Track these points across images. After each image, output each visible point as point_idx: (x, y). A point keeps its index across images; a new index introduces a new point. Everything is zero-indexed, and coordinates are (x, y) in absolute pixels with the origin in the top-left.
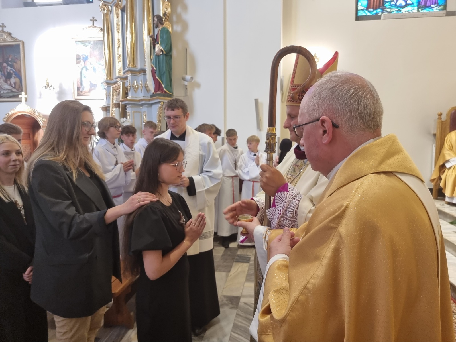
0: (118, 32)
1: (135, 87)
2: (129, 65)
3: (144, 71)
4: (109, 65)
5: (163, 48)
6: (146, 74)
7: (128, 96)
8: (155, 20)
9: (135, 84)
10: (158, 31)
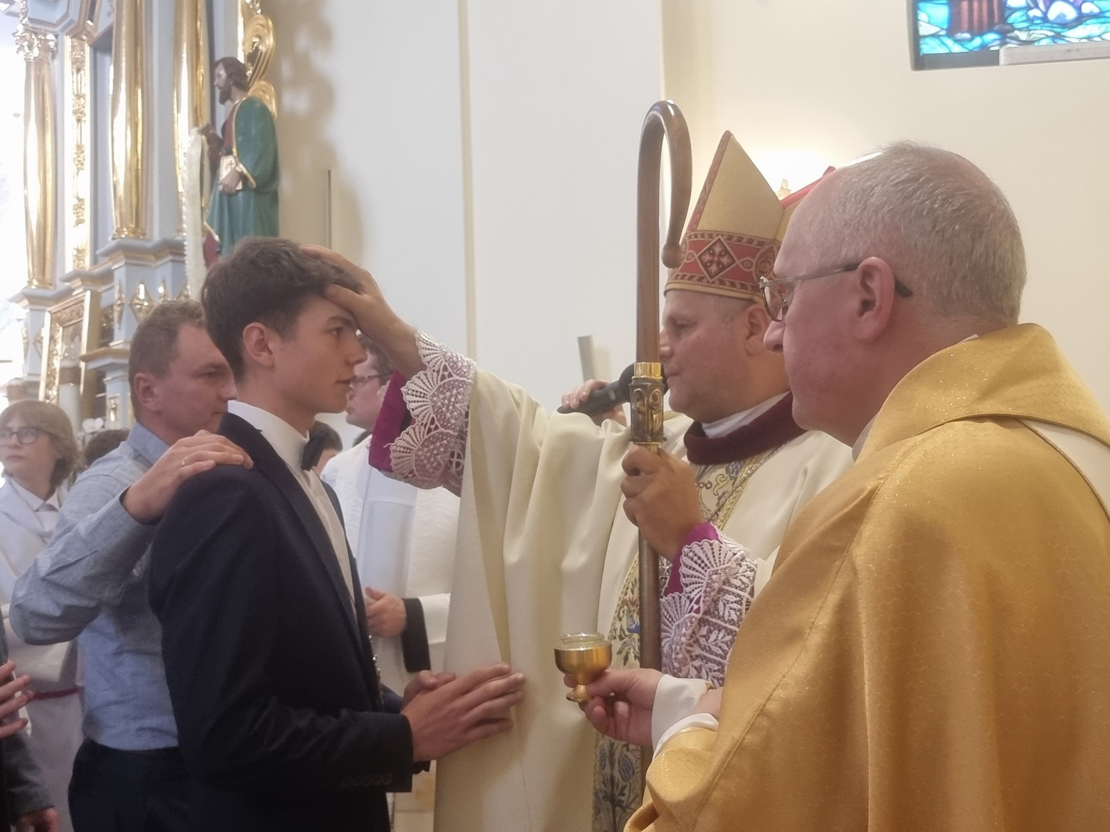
0: (79, 120)
1: (138, 306)
2: (119, 231)
3: (174, 250)
4: (38, 234)
5: (247, 169)
6: (186, 258)
7: (111, 338)
8: (219, 76)
9: (142, 295)
10: (229, 113)
